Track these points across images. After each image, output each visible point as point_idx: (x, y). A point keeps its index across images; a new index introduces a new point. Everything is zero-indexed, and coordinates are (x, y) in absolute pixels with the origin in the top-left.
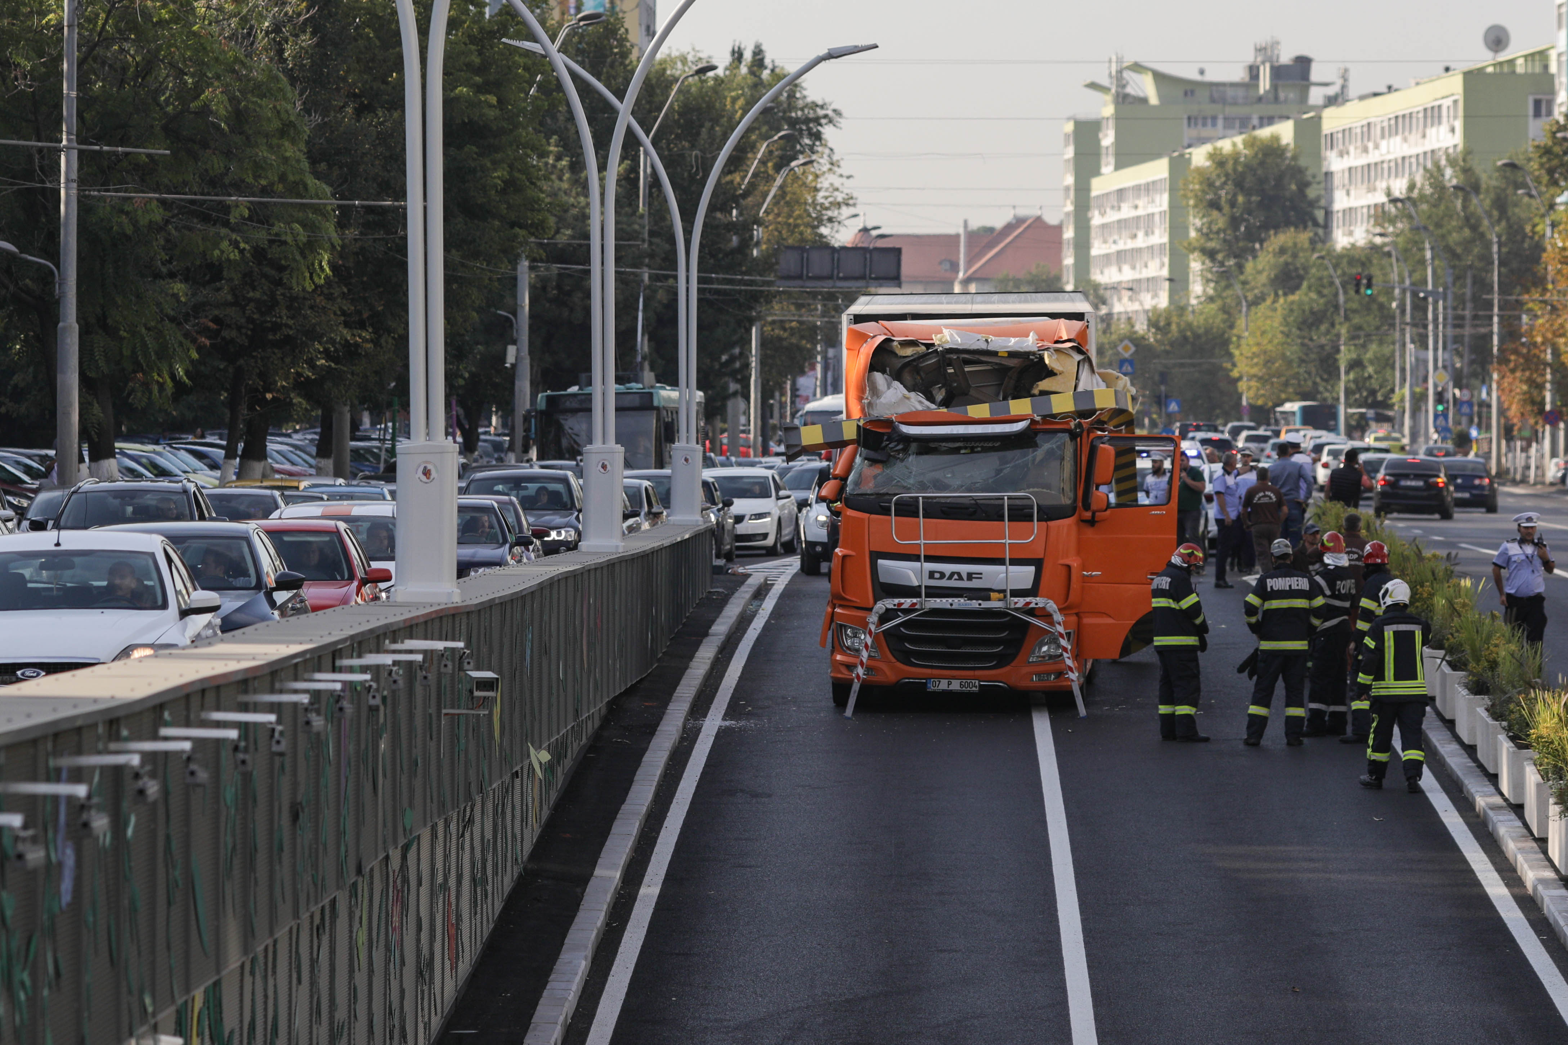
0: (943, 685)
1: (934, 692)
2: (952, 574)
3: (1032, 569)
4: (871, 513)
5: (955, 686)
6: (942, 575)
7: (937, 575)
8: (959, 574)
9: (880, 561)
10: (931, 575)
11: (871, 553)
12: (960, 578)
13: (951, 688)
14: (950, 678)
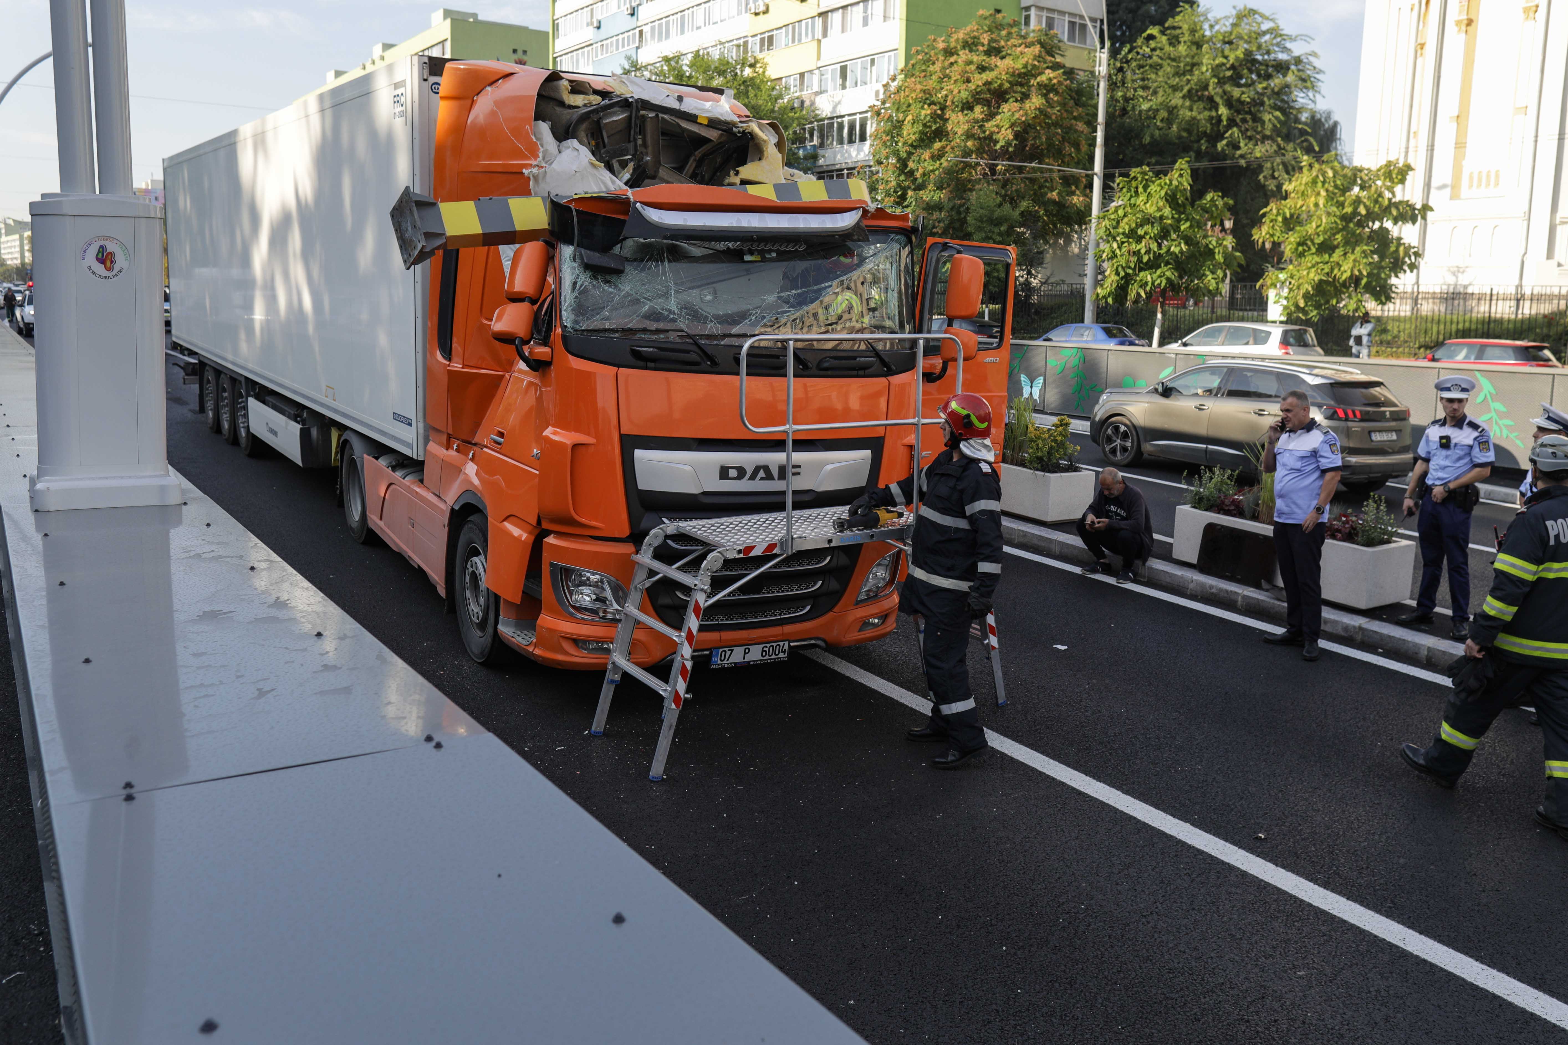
0: (737, 656)
1: (723, 670)
2: (757, 469)
3: (867, 453)
4: (618, 366)
5: (755, 654)
6: (741, 472)
7: (733, 473)
8: (766, 469)
9: (639, 453)
10: (724, 473)
11: (623, 438)
12: (769, 476)
13: (748, 658)
14: (746, 644)
